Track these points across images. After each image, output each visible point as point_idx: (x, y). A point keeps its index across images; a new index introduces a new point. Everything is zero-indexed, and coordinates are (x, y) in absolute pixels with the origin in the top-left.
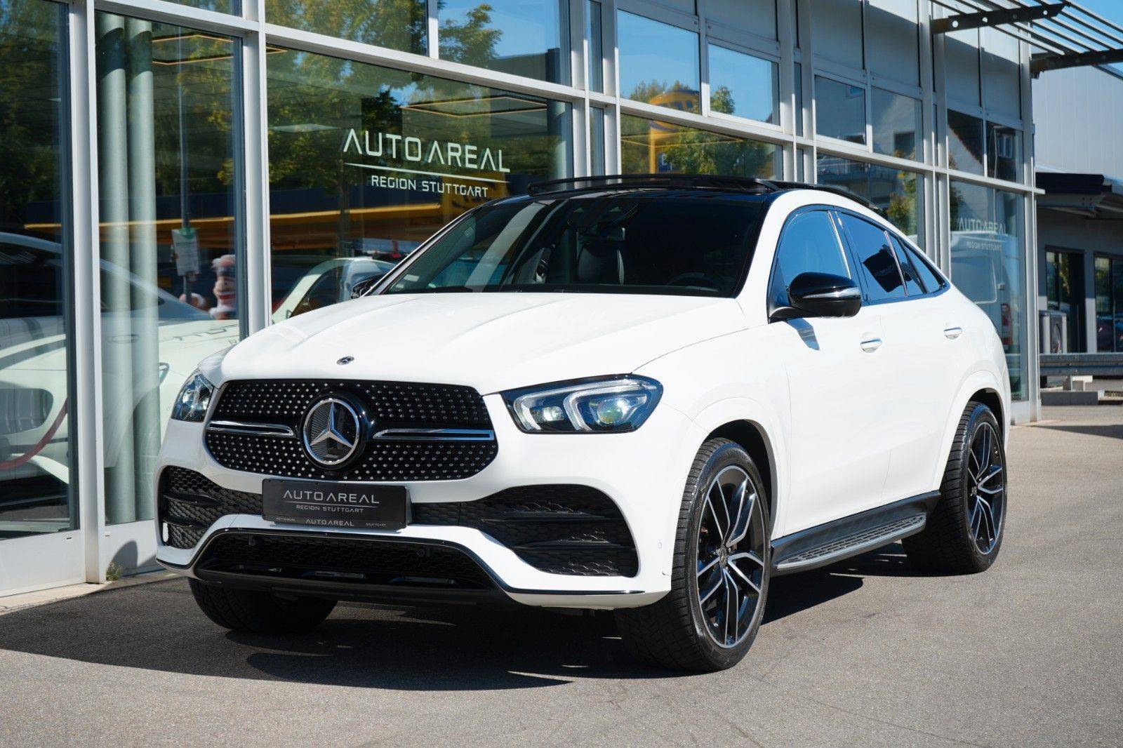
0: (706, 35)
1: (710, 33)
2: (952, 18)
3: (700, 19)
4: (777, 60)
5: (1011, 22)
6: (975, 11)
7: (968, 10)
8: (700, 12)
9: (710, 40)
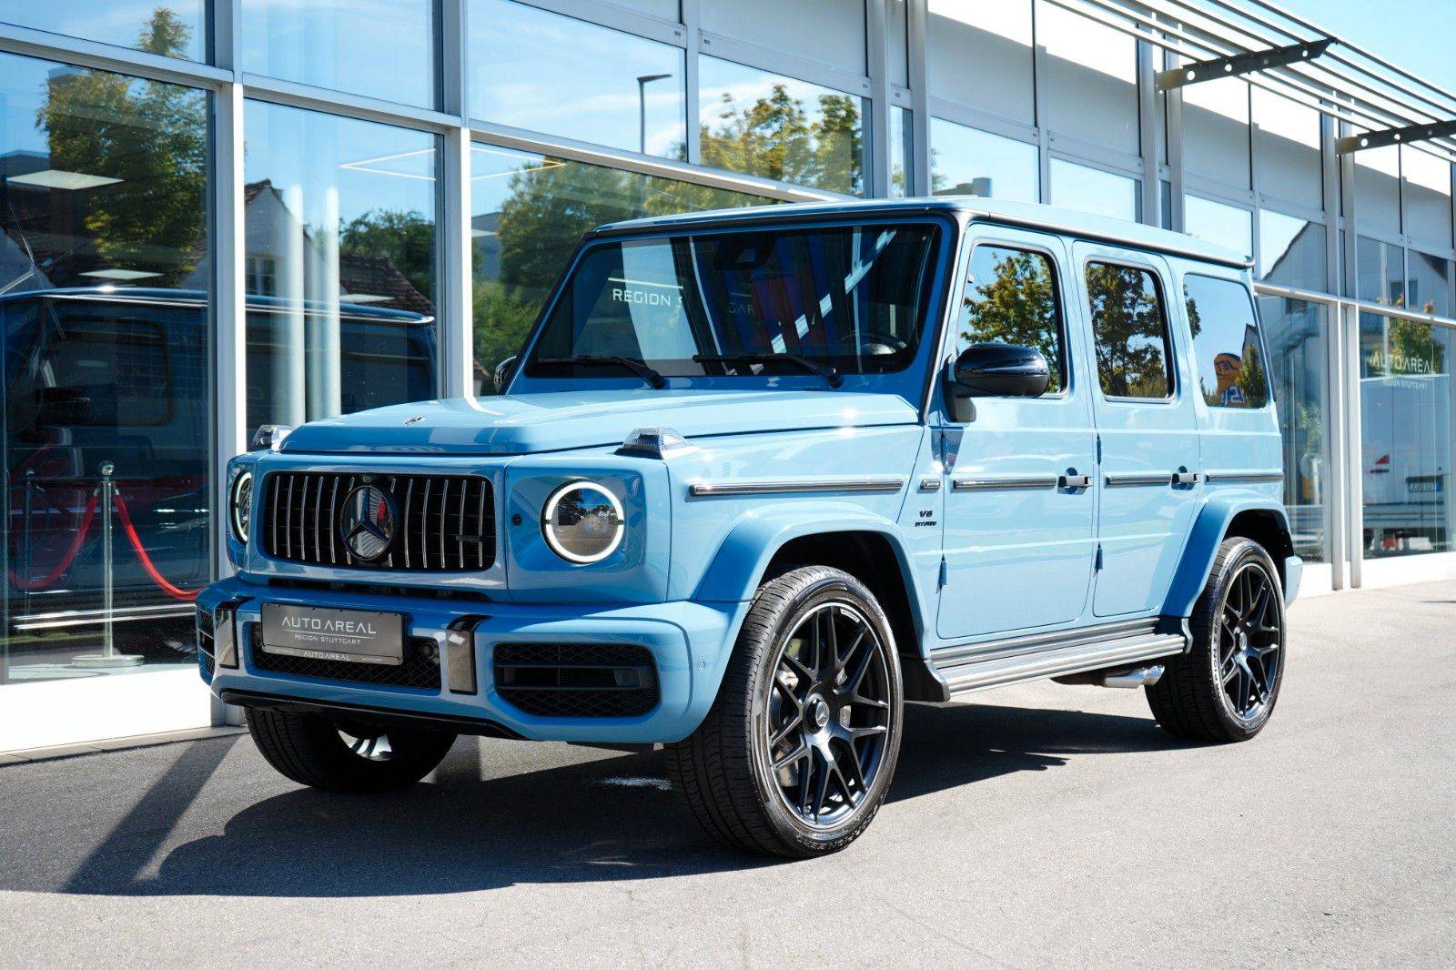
0: (1048, 149)
1: (1052, 145)
2: (1362, 136)
3: (1041, 130)
4: (1139, 178)
5: (1426, 138)
6: (1386, 128)
7: (1378, 128)
8: (1040, 124)
9: (1056, 155)
